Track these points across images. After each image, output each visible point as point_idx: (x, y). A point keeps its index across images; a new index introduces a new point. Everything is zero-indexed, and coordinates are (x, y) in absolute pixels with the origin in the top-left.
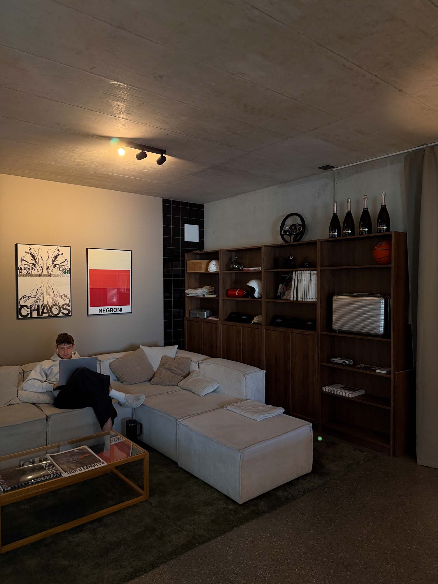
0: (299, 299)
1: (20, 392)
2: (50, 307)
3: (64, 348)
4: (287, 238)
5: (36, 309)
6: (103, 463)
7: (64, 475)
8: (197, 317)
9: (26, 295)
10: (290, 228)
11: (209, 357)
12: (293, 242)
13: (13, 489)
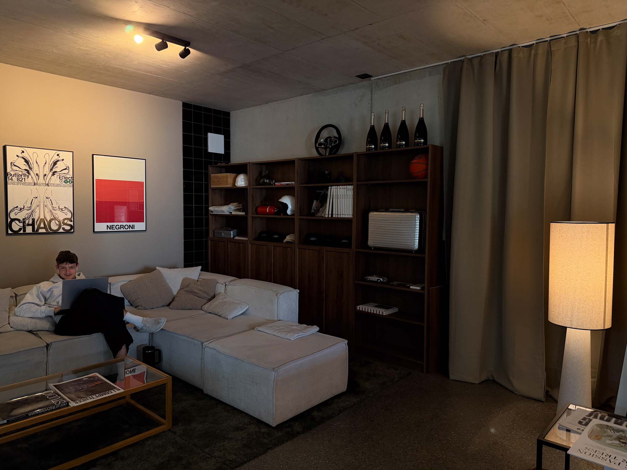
0: (334, 216)
1: (13, 318)
2: (48, 221)
3: (65, 267)
4: (322, 151)
5: (30, 223)
6: (118, 390)
7: (72, 404)
8: (223, 236)
9: (17, 207)
10: (326, 140)
11: (237, 278)
12: (329, 155)
13: (9, 422)
